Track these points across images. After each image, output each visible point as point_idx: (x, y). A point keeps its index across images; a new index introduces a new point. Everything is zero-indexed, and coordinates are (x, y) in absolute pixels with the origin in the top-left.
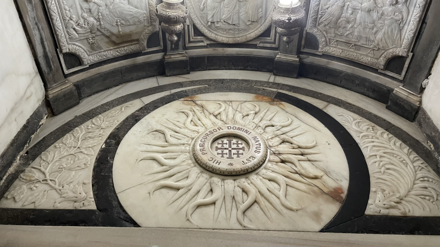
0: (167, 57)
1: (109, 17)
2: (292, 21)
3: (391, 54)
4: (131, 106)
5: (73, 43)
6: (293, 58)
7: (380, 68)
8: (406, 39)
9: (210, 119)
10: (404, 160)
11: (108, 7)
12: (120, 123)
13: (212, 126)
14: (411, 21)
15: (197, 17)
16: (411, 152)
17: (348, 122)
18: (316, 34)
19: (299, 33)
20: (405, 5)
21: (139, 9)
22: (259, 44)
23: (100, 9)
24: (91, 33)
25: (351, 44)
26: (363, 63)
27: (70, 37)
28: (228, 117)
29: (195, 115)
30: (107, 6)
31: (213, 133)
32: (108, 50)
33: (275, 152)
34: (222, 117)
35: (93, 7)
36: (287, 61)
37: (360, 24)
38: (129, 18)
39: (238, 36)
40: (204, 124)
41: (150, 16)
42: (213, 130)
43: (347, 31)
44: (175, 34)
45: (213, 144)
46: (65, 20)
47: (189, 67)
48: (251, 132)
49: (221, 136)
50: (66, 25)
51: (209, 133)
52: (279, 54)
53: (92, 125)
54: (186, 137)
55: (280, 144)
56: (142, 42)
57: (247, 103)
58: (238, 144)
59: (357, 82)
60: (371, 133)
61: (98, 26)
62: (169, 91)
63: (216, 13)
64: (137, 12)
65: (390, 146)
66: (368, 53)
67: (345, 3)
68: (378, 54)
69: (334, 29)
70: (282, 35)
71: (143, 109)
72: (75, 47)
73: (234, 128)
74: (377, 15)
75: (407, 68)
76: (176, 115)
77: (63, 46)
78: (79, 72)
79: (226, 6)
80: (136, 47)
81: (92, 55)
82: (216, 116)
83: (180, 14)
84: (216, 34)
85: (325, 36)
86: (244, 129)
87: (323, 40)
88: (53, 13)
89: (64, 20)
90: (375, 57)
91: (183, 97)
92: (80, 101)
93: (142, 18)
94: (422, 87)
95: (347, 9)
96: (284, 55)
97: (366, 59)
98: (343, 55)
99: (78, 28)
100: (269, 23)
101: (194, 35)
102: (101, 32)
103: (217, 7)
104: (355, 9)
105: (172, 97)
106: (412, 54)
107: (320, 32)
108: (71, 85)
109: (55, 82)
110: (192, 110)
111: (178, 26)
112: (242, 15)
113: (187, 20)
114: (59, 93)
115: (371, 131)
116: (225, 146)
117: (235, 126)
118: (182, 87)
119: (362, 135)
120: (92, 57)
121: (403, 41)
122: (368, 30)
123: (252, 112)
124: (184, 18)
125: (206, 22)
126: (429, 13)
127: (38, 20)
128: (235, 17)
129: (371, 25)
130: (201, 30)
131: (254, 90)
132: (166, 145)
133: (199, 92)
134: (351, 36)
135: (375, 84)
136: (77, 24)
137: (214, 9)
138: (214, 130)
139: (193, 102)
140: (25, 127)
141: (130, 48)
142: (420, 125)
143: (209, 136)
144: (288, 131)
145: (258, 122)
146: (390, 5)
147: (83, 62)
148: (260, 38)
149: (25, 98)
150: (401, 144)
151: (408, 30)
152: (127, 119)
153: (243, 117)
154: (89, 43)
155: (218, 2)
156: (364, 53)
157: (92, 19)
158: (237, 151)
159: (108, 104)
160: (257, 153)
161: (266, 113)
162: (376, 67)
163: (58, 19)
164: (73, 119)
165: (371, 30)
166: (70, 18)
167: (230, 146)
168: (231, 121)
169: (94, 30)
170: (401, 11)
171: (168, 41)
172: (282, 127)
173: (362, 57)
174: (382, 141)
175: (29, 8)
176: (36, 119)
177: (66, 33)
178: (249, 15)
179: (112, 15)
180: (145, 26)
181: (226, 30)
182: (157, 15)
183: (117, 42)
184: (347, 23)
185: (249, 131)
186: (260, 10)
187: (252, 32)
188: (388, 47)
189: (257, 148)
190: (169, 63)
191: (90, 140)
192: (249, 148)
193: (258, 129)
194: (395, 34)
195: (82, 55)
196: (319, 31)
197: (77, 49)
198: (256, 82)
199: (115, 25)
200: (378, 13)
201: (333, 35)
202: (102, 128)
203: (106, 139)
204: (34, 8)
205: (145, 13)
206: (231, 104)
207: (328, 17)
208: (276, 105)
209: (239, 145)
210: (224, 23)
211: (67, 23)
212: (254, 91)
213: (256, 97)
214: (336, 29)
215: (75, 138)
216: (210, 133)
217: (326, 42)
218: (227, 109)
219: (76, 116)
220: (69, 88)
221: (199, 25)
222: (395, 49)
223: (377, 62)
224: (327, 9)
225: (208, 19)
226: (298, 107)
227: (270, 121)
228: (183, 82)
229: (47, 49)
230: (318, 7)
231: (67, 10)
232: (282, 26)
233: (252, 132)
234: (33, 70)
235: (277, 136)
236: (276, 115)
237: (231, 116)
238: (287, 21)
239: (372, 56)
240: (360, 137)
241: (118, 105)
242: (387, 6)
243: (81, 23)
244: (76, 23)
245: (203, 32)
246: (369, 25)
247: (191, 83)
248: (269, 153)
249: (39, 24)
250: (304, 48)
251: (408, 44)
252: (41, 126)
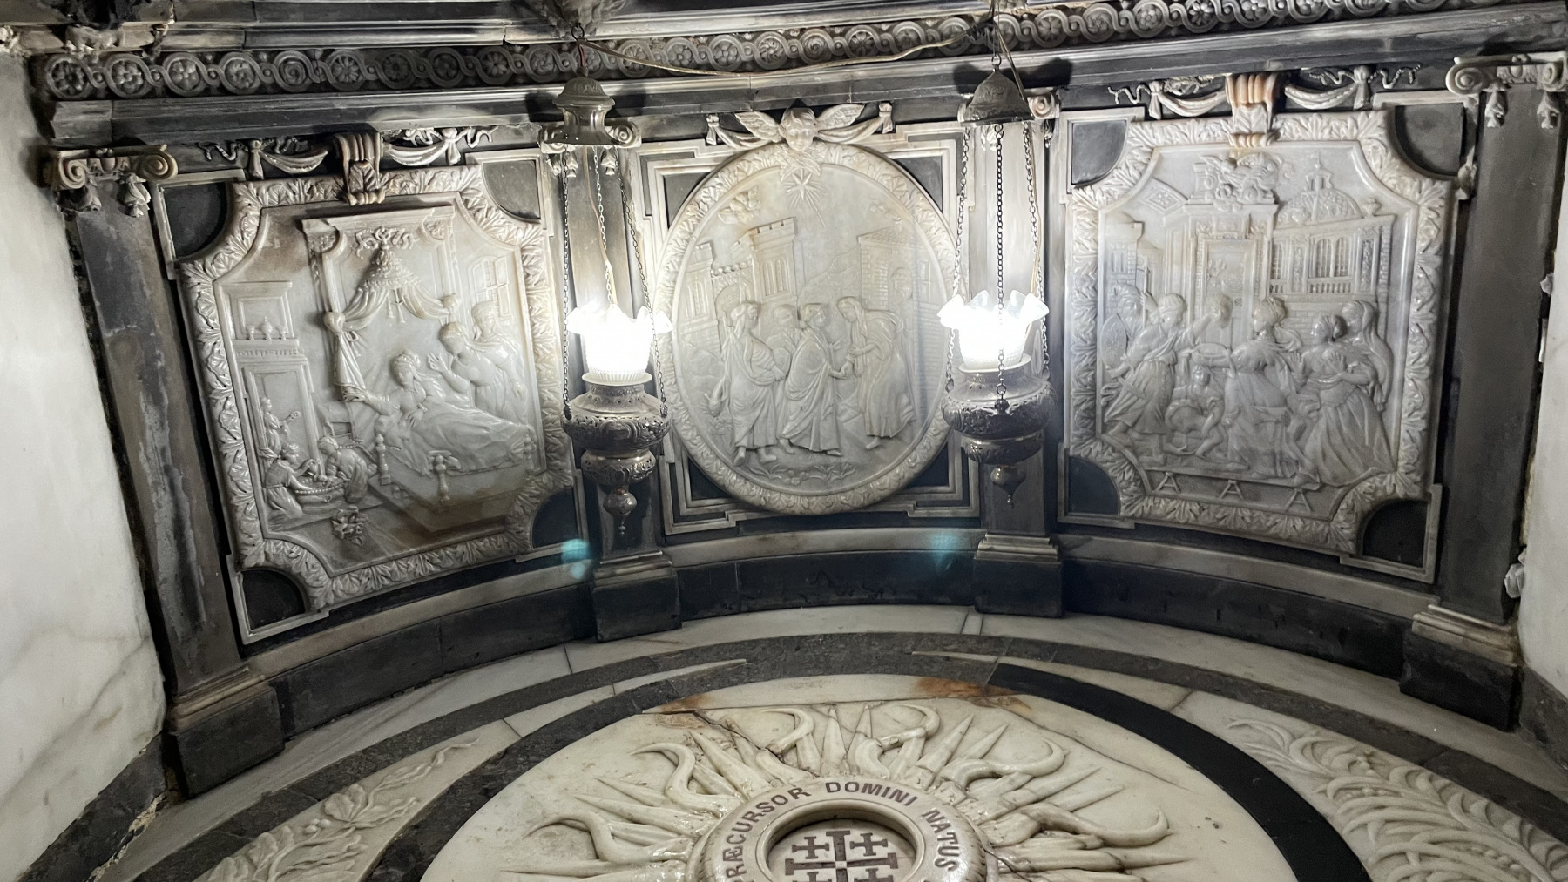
0: (601, 574)
1: (411, 446)
2: (1011, 412)
3: (1369, 497)
4: (469, 745)
5: (285, 534)
6: (1036, 548)
7: (1343, 549)
8: (1404, 440)
9: (760, 767)
10: (1514, 862)
11: (408, 414)
12: (428, 808)
13: (769, 788)
14: (1407, 379)
15: (699, 434)
16: (1532, 831)
17: (1274, 745)
18: (1099, 458)
19: (1040, 453)
20: (1372, 334)
21: (509, 420)
22: (915, 509)
23: (381, 424)
24: (346, 501)
25: (1227, 480)
26: (1280, 539)
27: (275, 513)
28: (826, 754)
29: (704, 758)
30: (404, 414)
31: (772, 809)
32: (401, 558)
33: (1013, 863)
34: (804, 756)
35: (359, 416)
36: (1016, 558)
37: (1240, 412)
38: (474, 447)
39: (840, 488)
40: (738, 784)
41: (547, 442)
42: (773, 800)
43: (1202, 439)
44: (626, 487)
45: (774, 851)
46: (263, 457)
47: (678, 603)
48: (915, 798)
49: (806, 821)
50: (266, 474)
51: (757, 811)
52: (985, 539)
53: (321, 819)
54: (671, 835)
55: (1032, 837)
56: (516, 525)
57: (891, 705)
58: (869, 845)
59: (1277, 610)
60: (1366, 777)
61: (370, 477)
62: (609, 688)
63: (761, 419)
64: (504, 427)
65: (1449, 816)
66: (1289, 503)
67: (1176, 353)
68: (1325, 503)
69: (1157, 437)
70: (985, 461)
71: (515, 751)
72: (289, 548)
73: (852, 787)
74: (1290, 375)
75: (1436, 536)
76: (635, 764)
77: (247, 545)
78: (292, 637)
79: (793, 396)
80: (496, 543)
81: (342, 575)
82: (780, 756)
83: (643, 417)
84: (766, 488)
85: (1130, 463)
86: (888, 789)
87: (1126, 477)
88: (227, 435)
89: (261, 458)
90: (1316, 515)
91: (659, 704)
92: (287, 744)
93: (518, 448)
94: (1508, 596)
95: (1188, 369)
96: (1005, 540)
97: (1290, 525)
98: (1206, 520)
99: (306, 484)
100: (939, 437)
101: (692, 495)
102: (379, 496)
103: (764, 400)
104: (1214, 367)
105: (617, 705)
106: (1439, 487)
107: (1114, 451)
108: (261, 681)
109: (205, 672)
110: (693, 743)
111: (638, 459)
112: (846, 421)
113: (667, 440)
114: (216, 710)
115: (1364, 770)
116: (822, 855)
117: (851, 779)
118: (656, 671)
119: (1333, 785)
120: (344, 584)
121: (1398, 448)
122: (1270, 427)
123: (914, 733)
124: (658, 431)
125: (731, 451)
126: (1459, 347)
127: (173, 457)
128: (826, 427)
129: (1279, 412)
130: (714, 476)
131: (914, 664)
132: (596, 867)
133: (716, 683)
134: (1220, 455)
135: (1341, 609)
136: (302, 472)
137: (754, 405)
138: (777, 800)
139: (696, 715)
140: (76, 830)
141: (475, 546)
142: (1540, 736)
143: (756, 821)
144: (1053, 788)
145: (939, 764)
146: (1326, 339)
147: (310, 599)
148: (917, 489)
149: (90, 722)
150: (1487, 809)
151: (1403, 410)
152: (452, 789)
153: (883, 753)
154: (337, 535)
155: (765, 386)
156: (1276, 507)
157: (355, 454)
158: (868, 870)
159: (388, 745)
160: (946, 868)
161: (964, 734)
162: (1330, 549)
163: (239, 456)
164: (256, 805)
165: (1280, 426)
166: (281, 453)
167: (841, 855)
168: (838, 767)
169: (357, 491)
170: (1366, 356)
171: (603, 510)
172: (1028, 777)
173: (1271, 518)
174: (1413, 804)
175: (150, 417)
176: (120, 806)
177: (262, 501)
178: (870, 417)
179: (419, 440)
180: (528, 472)
181: (797, 472)
182: (567, 428)
183: (432, 528)
184: (1198, 413)
185: (907, 795)
186: (905, 400)
187: (886, 473)
188: (1353, 475)
189: (944, 851)
190: (609, 594)
191: (310, 872)
192: (914, 858)
193: (941, 788)
194: (1363, 427)
195: (309, 574)
196: (1110, 450)
197: (293, 555)
198: (919, 637)
199: (428, 473)
200: (1290, 369)
201: (1160, 458)
202: (357, 829)
203: (372, 866)
204: (167, 419)
205: (530, 432)
206: (833, 713)
207: (1129, 402)
208: (1000, 704)
209: (875, 849)
210: (791, 450)
211: (269, 469)
212: (912, 667)
213: (922, 684)
214: (1165, 438)
215: (256, 868)
216: (760, 811)
217: (1139, 483)
218: (820, 728)
219: (269, 793)
220: (251, 693)
221: (708, 461)
222: (1378, 479)
223: (1329, 532)
224: (1123, 376)
225: (737, 439)
226: (1080, 708)
227: (982, 758)
228: (658, 657)
229: (193, 556)
230: (1092, 373)
231: (272, 427)
232: (981, 428)
233: (921, 796)
234: (135, 626)
235: (1015, 808)
236: (1003, 738)
237: (835, 750)
238: (995, 412)
239: (1306, 512)
240: (1330, 794)
241: (421, 747)
242: (1315, 345)
243: (315, 468)
244: (301, 467)
245: (721, 483)
246: (1271, 410)
247: (688, 657)
248: (990, 870)
249: (176, 470)
250: (1068, 510)
251: (1416, 456)
252: (135, 838)
